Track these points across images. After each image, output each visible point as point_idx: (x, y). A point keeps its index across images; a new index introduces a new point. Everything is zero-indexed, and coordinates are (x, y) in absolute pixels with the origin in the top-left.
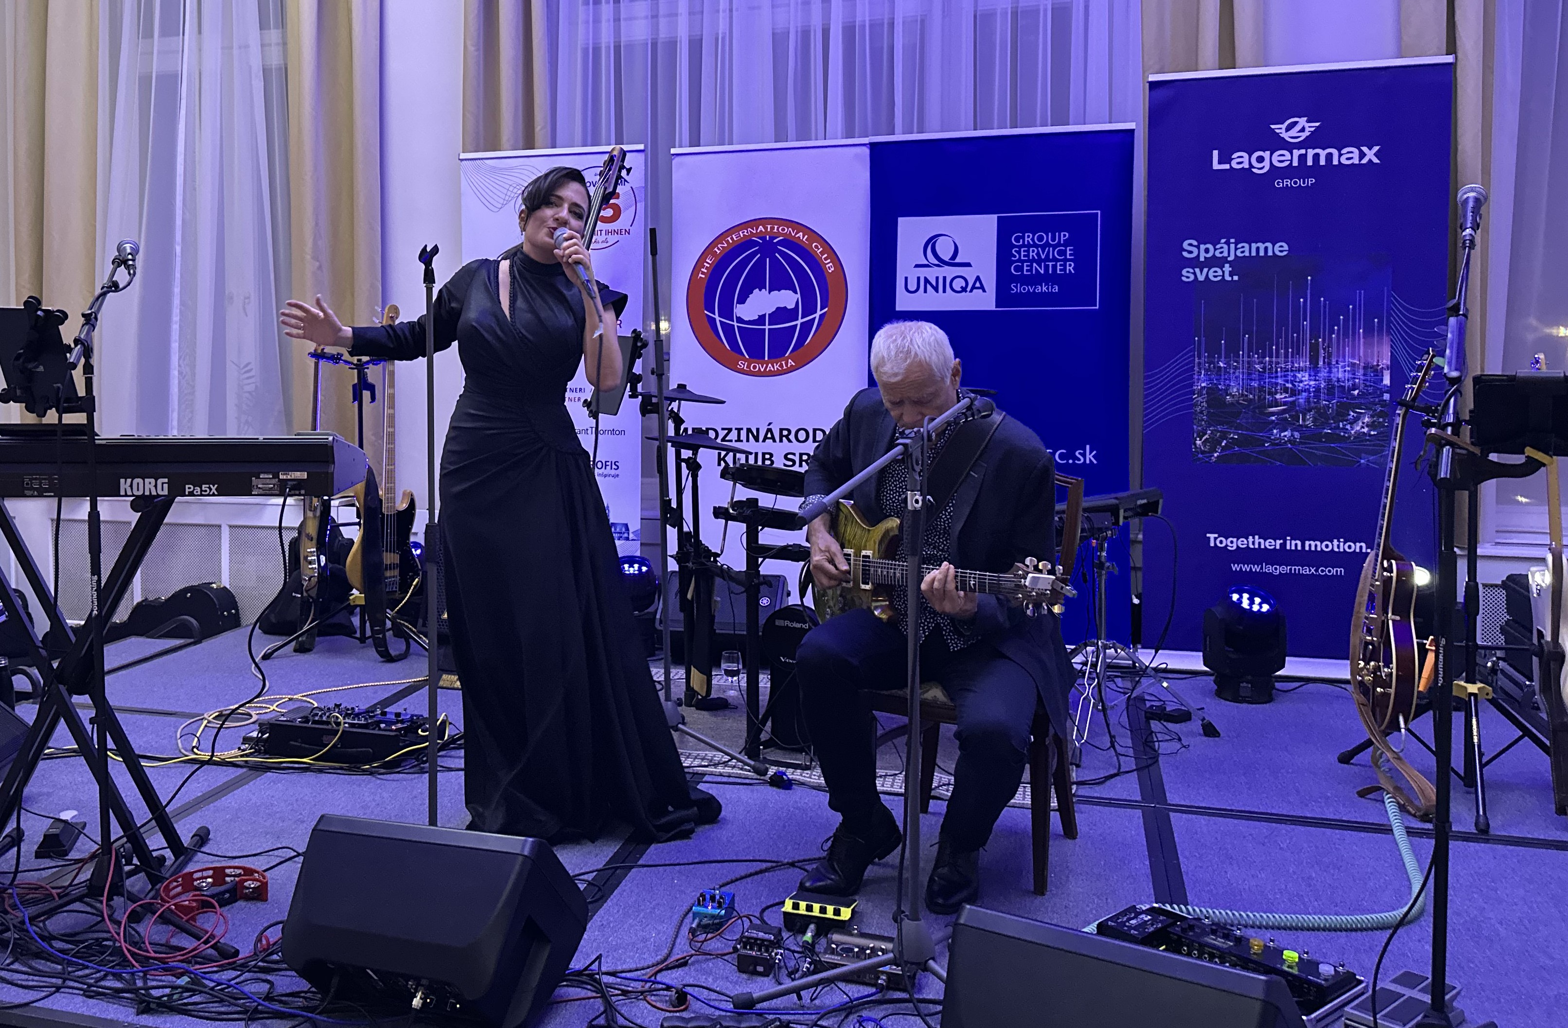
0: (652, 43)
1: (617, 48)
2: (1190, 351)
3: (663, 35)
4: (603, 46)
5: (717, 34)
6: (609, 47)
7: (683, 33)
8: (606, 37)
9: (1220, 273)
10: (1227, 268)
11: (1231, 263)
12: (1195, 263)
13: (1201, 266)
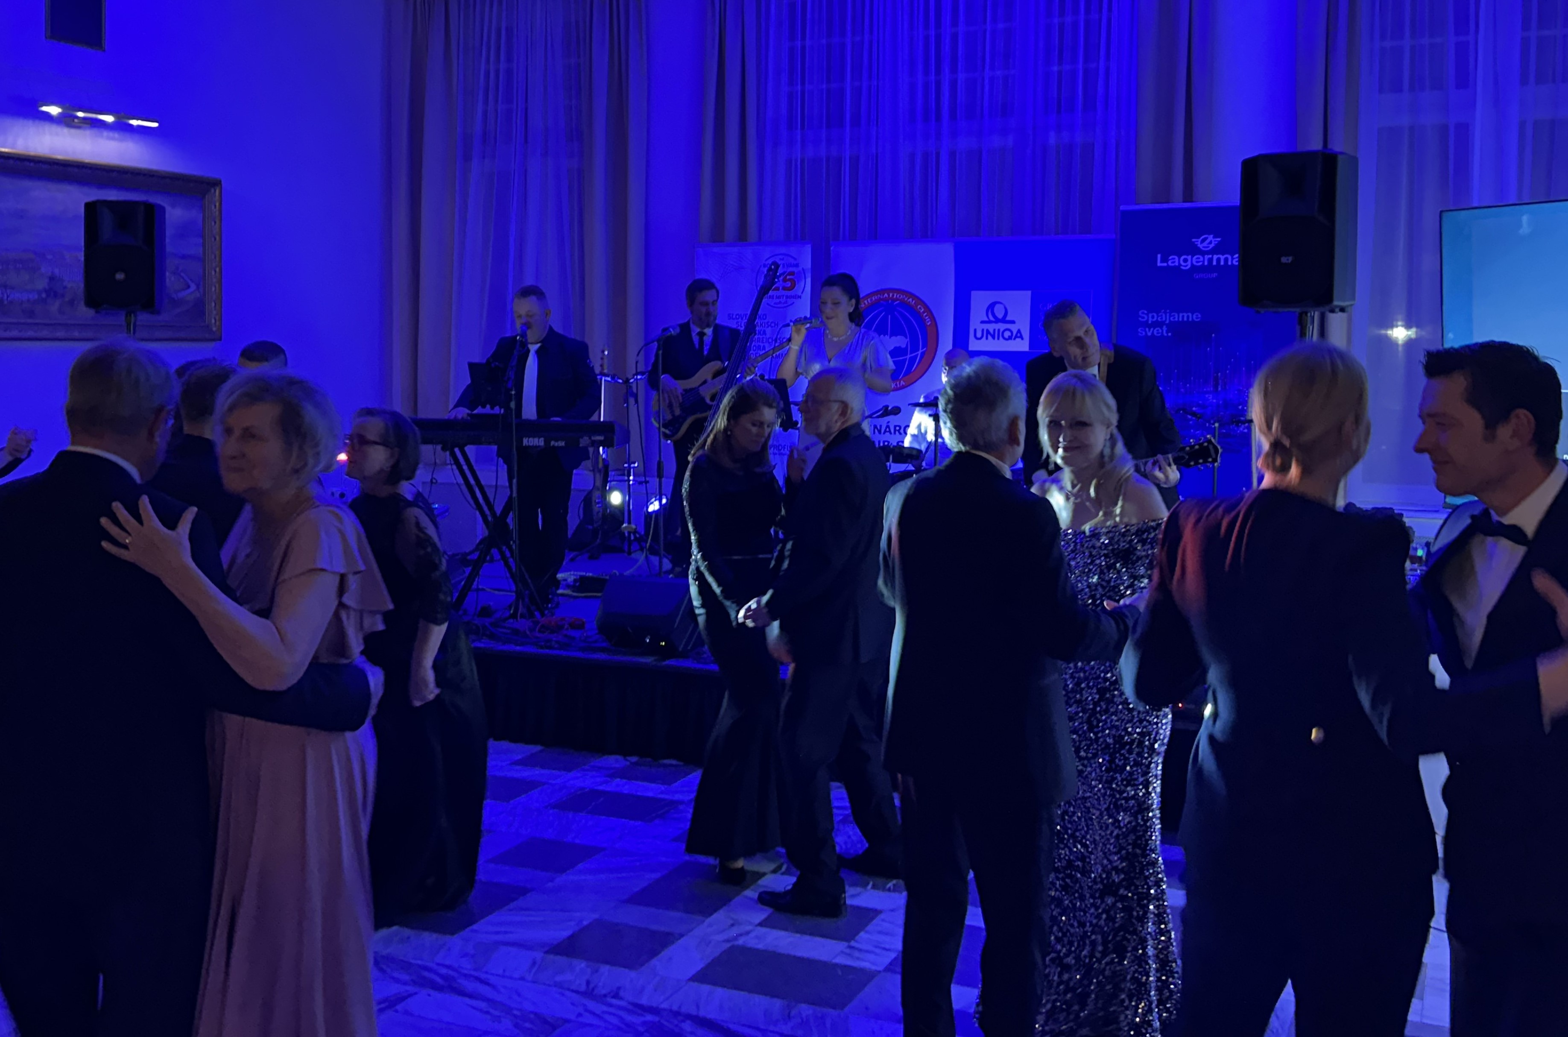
0: (826, 159)
1: (803, 161)
3: (834, 153)
5: (870, 154)
9: (1160, 331)
10: (1165, 328)
11: (1167, 325)
12: (1146, 325)
13: (1150, 326)
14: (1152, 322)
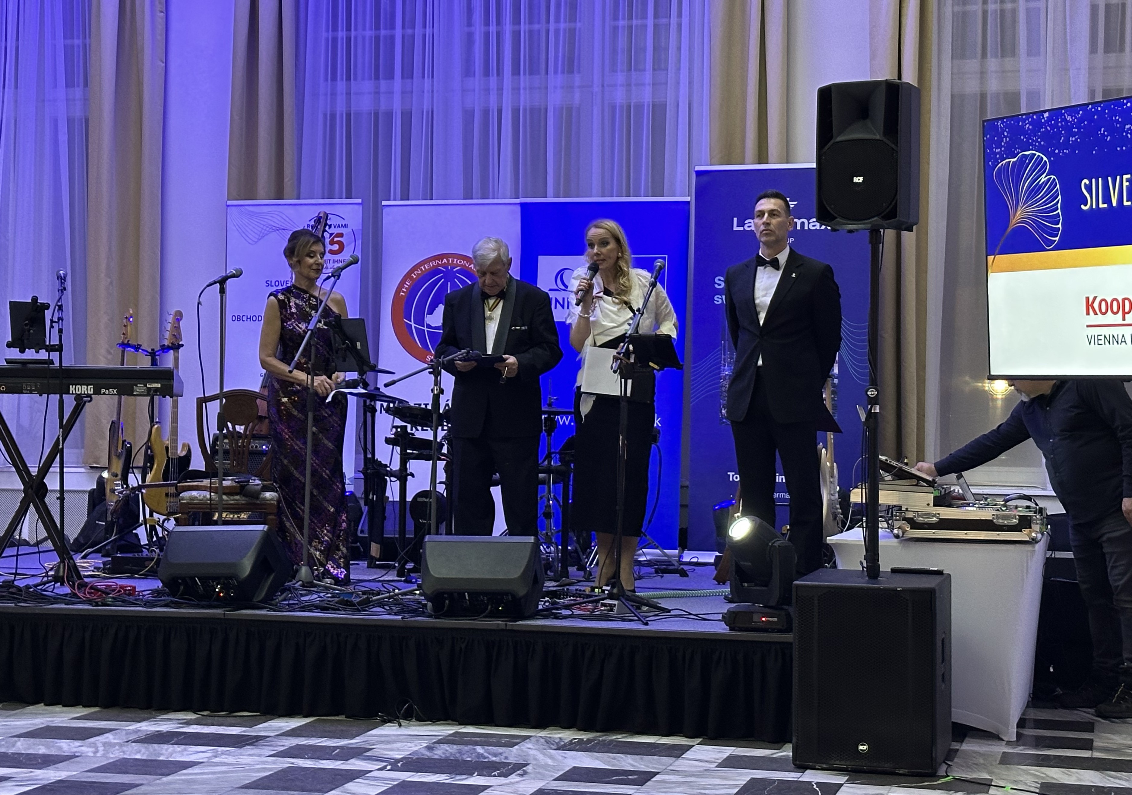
0: (374, 113)
1: (349, 115)
2: (719, 351)
3: (383, 108)
4: (338, 113)
5: (423, 109)
6: (342, 114)
7: (397, 107)
8: (341, 107)
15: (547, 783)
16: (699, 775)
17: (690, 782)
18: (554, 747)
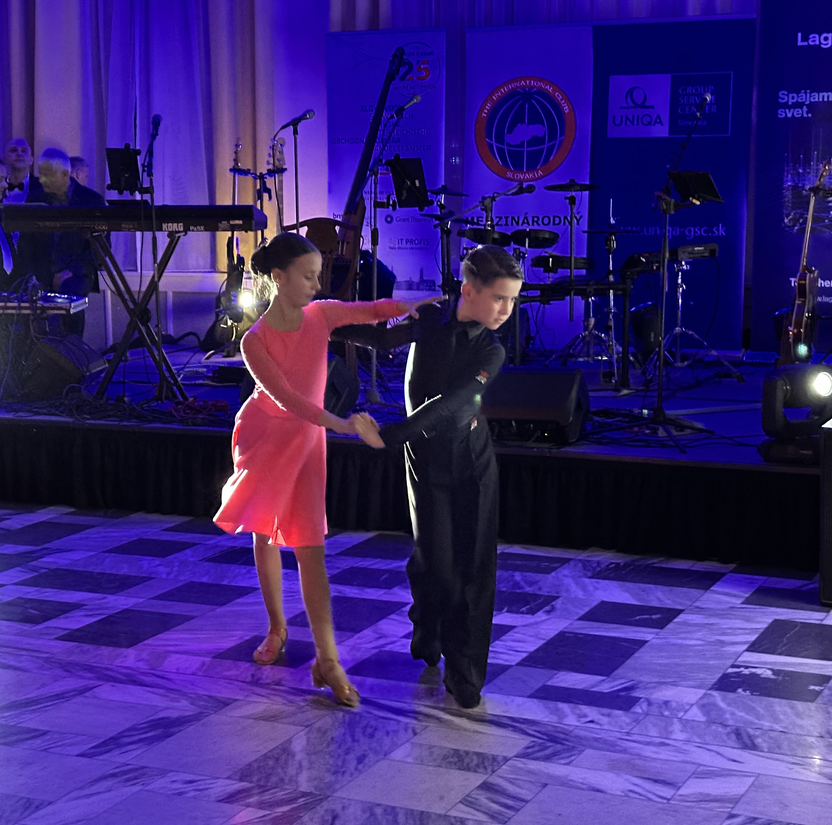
2: (782, 162)
9: (801, 112)
10: (805, 109)
11: (807, 106)
12: (786, 106)
13: (790, 108)
14: (792, 103)
15: (570, 624)
16: (722, 615)
17: (712, 624)
18: (590, 574)
